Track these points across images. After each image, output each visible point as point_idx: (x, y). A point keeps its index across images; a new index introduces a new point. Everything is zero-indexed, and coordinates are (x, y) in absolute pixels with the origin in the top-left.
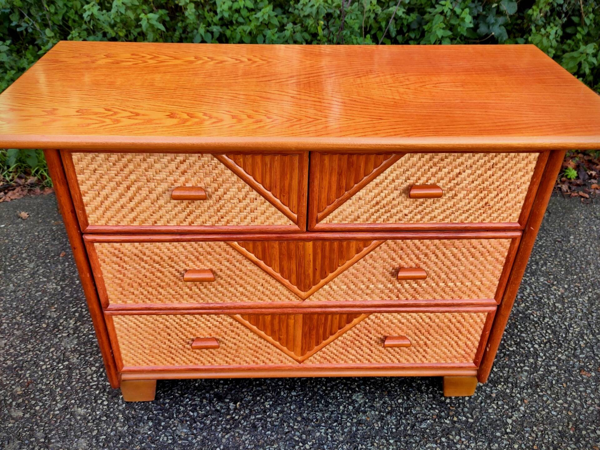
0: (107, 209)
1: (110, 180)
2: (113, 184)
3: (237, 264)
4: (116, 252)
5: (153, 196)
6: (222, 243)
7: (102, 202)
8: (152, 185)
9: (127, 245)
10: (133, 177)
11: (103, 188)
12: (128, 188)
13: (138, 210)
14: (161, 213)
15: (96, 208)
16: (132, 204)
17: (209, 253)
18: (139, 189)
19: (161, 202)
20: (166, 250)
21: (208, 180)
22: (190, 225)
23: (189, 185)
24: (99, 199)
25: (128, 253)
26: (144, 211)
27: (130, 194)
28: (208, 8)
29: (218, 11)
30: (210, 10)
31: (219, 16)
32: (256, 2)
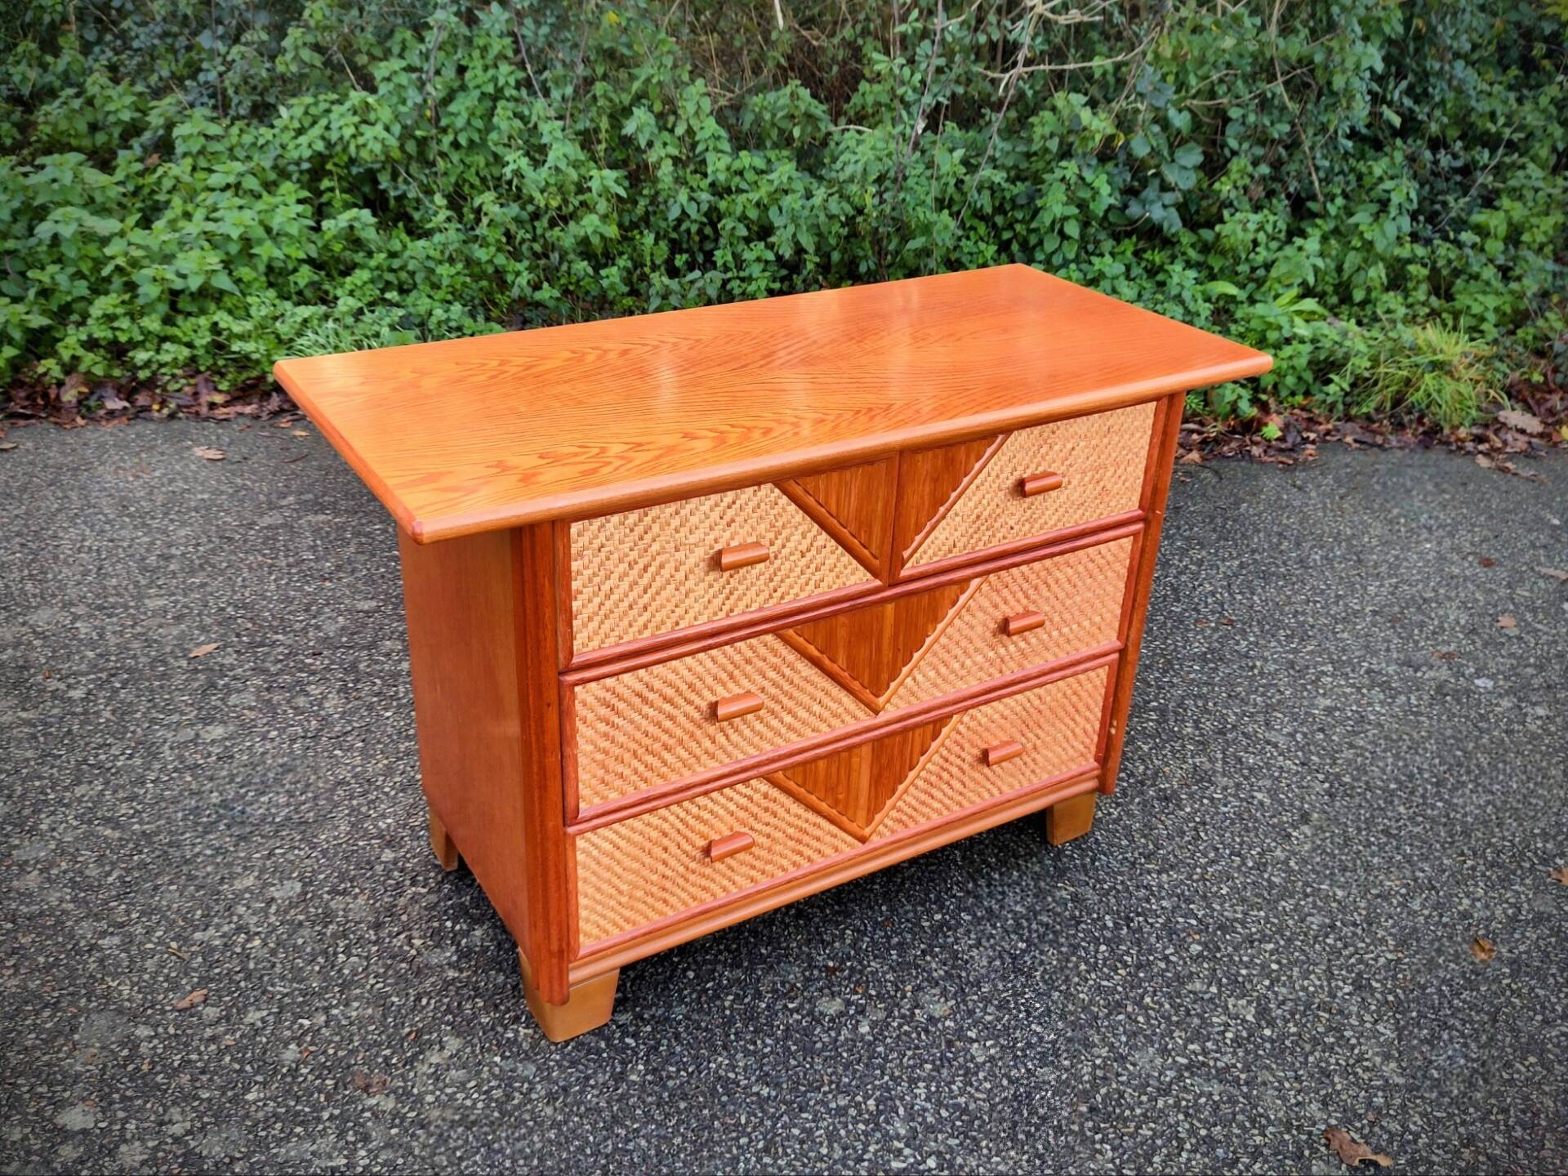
28: (692, 167)
29: (709, 171)
30: (695, 172)
31: (709, 180)
32: (769, 161)
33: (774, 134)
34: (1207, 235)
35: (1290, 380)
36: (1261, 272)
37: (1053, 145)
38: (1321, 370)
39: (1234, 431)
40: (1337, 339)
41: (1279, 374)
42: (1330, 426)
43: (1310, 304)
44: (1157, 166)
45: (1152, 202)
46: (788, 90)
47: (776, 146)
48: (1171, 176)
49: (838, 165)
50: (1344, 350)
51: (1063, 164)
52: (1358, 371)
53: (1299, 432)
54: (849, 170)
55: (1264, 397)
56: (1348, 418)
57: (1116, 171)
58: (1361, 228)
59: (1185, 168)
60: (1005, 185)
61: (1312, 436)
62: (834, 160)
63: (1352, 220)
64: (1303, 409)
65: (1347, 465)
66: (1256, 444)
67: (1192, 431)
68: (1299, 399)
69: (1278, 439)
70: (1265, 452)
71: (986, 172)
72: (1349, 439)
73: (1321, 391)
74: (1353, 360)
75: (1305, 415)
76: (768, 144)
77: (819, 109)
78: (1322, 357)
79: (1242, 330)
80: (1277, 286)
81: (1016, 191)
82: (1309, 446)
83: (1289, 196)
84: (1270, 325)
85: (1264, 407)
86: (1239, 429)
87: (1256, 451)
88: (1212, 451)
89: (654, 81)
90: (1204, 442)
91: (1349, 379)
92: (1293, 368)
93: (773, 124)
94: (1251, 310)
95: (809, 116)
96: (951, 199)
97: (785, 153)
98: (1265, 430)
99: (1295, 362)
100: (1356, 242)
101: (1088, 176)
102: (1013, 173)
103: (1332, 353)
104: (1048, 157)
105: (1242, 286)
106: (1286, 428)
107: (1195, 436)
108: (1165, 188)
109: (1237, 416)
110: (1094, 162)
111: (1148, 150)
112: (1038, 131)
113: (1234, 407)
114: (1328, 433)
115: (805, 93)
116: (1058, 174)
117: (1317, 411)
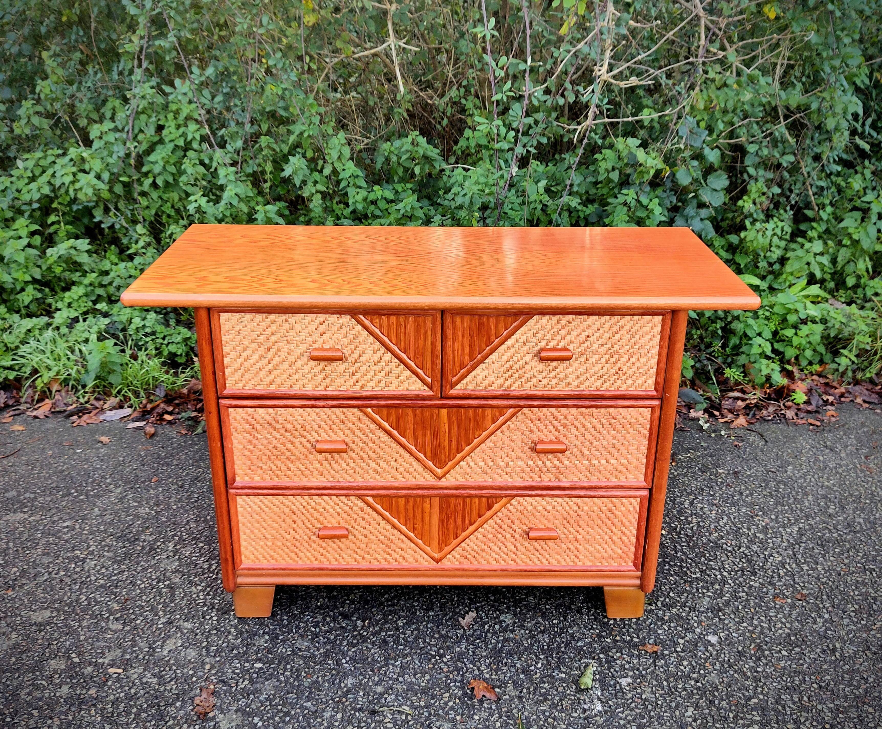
28: (337, 199)
29: (350, 202)
30: (340, 202)
31: (351, 209)
32: (397, 192)
33: (400, 171)
34: (734, 239)
35: (808, 353)
36: (776, 267)
37: (615, 176)
38: (830, 343)
39: (769, 398)
40: (844, 320)
41: (799, 349)
42: (843, 390)
43: (815, 290)
44: (696, 191)
45: (692, 217)
46: (410, 139)
47: (402, 180)
48: (706, 197)
49: (450, 196)
50: (850, 329)
51: (624, 191)
52: (862, 346)
53: (820, 395)
54: (459, 201)
55: (789, 368)
56: (857, 382)
57: (664, 195)
58: (850, 230)
59: (716, 190)
60: (579, 207)
61: (831, 399)
62: (447, 191)
63: (842, 225)
64: (820, 375)
65: (863, 425)
66: (789, 408)
67: (737, 398)
68: (816, 368)
69: (805, 403)
70: (797, 415)
71: (566, 199)
72: (859, 400)
73: (834, 362)
74: (857, 337)
75: (822, 380)
76: (396, 179)
77: (433, 153)
78: (832, 335)
79: (768, 314)
80: (790, 278)
81: (588, 212)
82: (829, 407)
83: (792, 208)
84: (789, 311)
85: (790, 375)
86: (773, 396)
87: (790, 414)
88: (754, 415)
89: (306, 135)
90: (747, 407)
91: (855, 351)
92: (810, 343)
93: (399, 164)
94: (773, 299)
95: (426, 158)
96: (538, 219)
97: (409, 186)
98: (795, 396)
99: (811, 338)
100: (846, 241)
101: (645, 201)
102: (584, 198)
103: (840, 331)
104: (611, 185)
105: (763, 278)
106: (809, 392)
107: (740, 403)
108: (701, 205)
109: (771, 386)
110: (648, 189)
111: (690, 180)
112: (603, 165)
113: (768, 378)
114: (842, 395)
115: (422, 141)
116: (621, 199)
117: (830, 377)
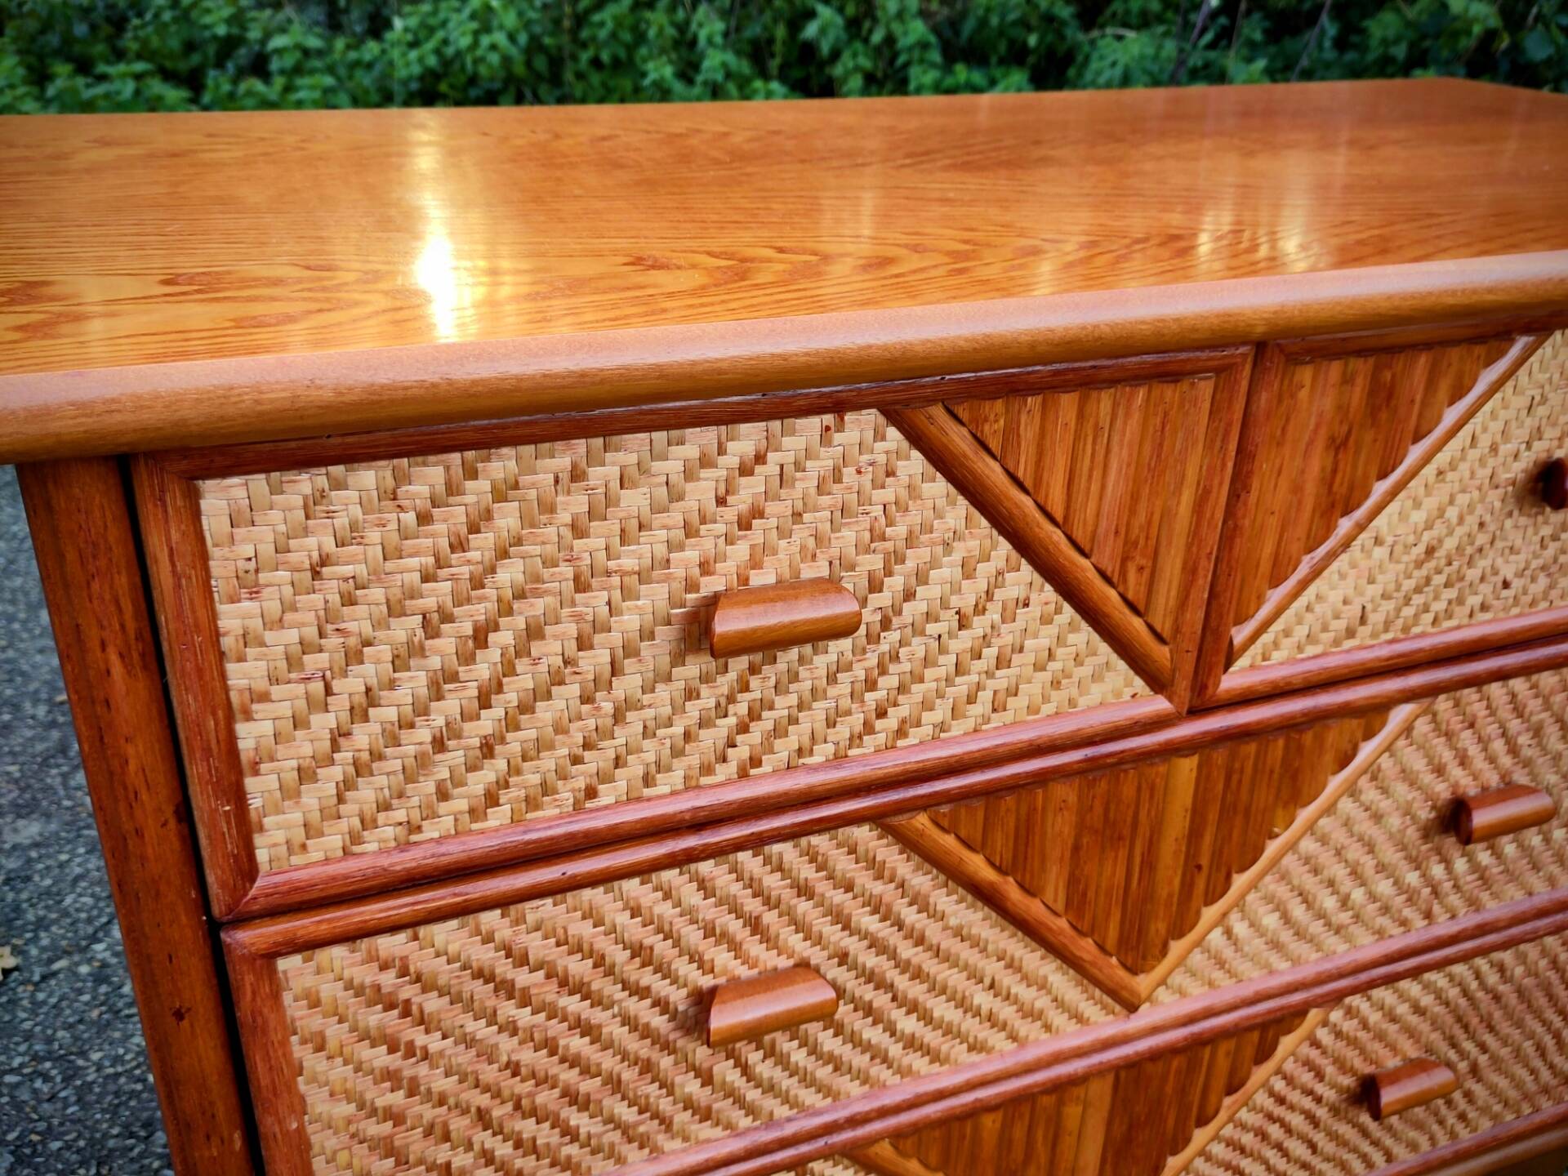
0: (360, 769)
1: (395, 610)
2: (406, 628)
3: (910, 915)
4: (388, 979)
5: (595, 660)
6: (863, 834)
7: (339, 736)
8: (595, 602)
9: (442, 933)
10: (509, 574)
11: (354, 657)
12: (480, 637)
13: (515, 743)
14: (621, 736)
15: (305, 775)
16: (488, 722)
17: (804, 891)
18: (534, 632)
19: (628, 684)
20: (623, 918)
21: (848, 537)
22: (743, 774)
23: (761, 578)
24: (322, 723)
25: (444, 971)
26: (542, 746)
27: (483, 668)
